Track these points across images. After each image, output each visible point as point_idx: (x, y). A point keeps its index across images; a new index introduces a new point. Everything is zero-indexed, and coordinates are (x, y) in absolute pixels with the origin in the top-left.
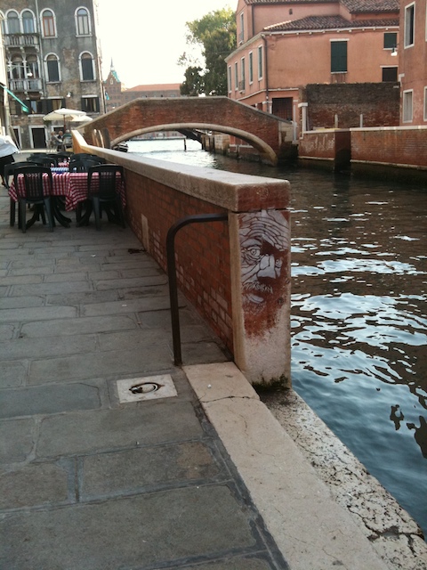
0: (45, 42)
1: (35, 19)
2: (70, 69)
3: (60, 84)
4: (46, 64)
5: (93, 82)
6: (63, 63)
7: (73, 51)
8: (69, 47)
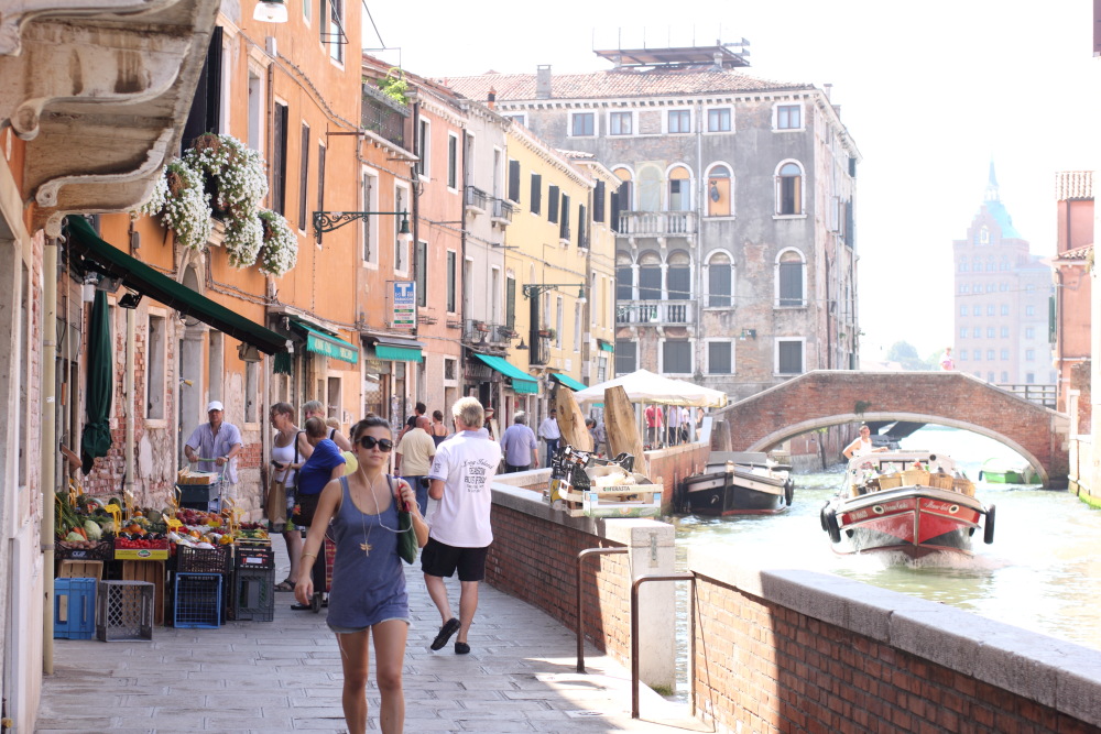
0: (708, 229)
1: (693, 182)
2: (755, 282)
3: (730, 313)
4: (706, 272)
5: (799, 311)
6: (741, 269)
7: (765, 246)
8: (757, 240)
